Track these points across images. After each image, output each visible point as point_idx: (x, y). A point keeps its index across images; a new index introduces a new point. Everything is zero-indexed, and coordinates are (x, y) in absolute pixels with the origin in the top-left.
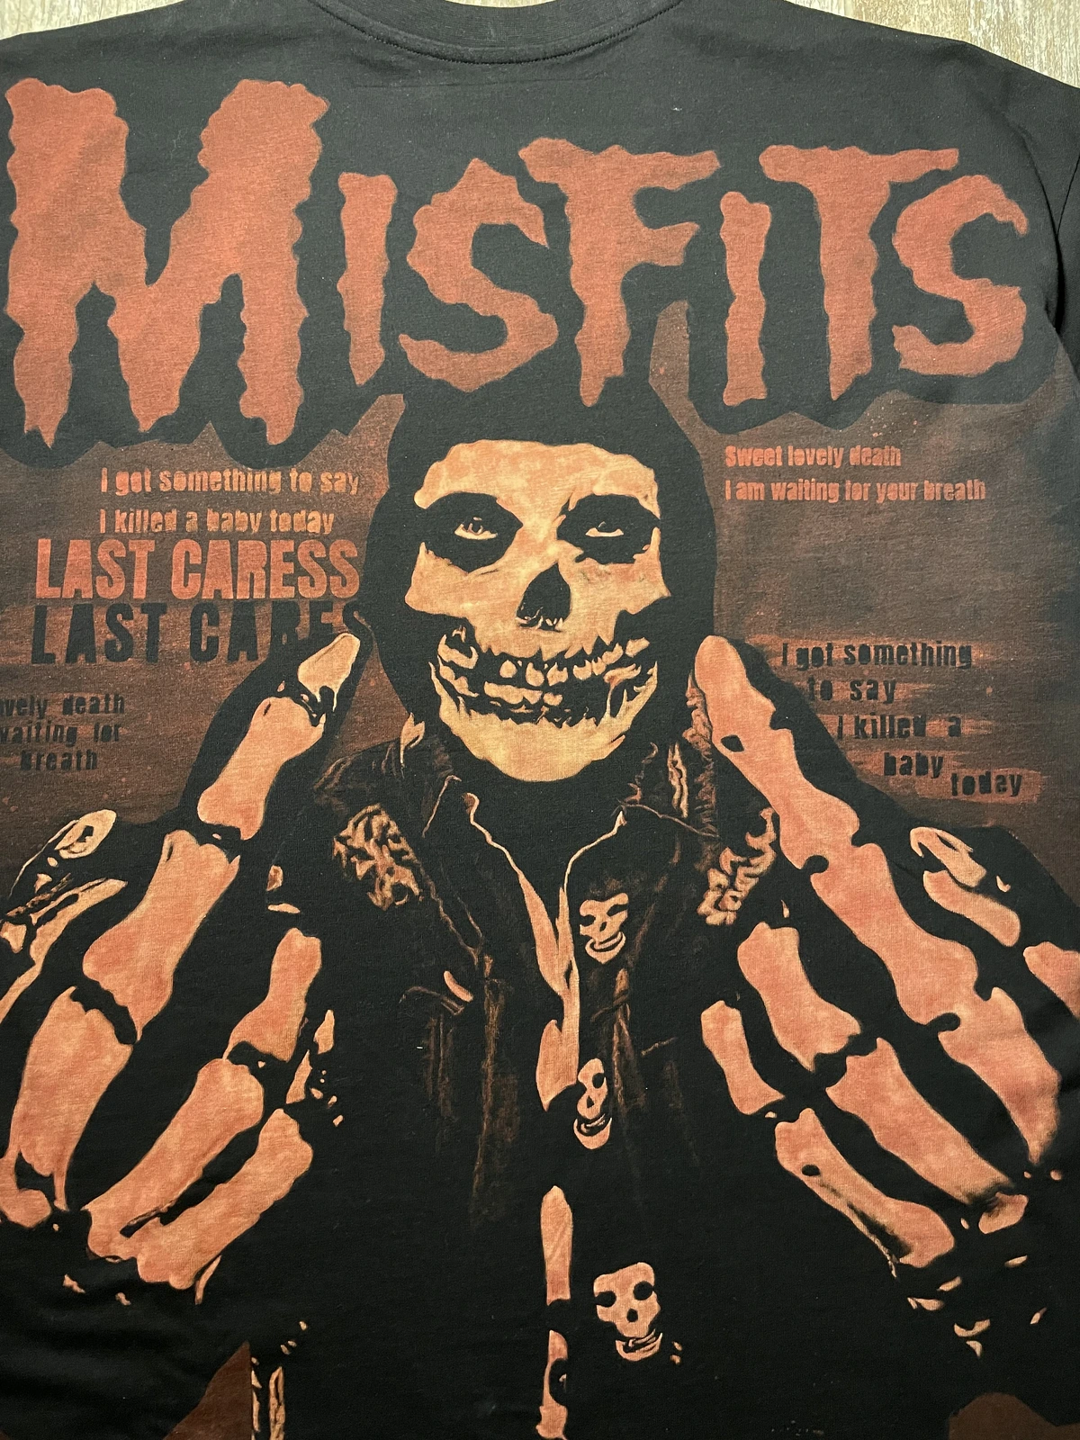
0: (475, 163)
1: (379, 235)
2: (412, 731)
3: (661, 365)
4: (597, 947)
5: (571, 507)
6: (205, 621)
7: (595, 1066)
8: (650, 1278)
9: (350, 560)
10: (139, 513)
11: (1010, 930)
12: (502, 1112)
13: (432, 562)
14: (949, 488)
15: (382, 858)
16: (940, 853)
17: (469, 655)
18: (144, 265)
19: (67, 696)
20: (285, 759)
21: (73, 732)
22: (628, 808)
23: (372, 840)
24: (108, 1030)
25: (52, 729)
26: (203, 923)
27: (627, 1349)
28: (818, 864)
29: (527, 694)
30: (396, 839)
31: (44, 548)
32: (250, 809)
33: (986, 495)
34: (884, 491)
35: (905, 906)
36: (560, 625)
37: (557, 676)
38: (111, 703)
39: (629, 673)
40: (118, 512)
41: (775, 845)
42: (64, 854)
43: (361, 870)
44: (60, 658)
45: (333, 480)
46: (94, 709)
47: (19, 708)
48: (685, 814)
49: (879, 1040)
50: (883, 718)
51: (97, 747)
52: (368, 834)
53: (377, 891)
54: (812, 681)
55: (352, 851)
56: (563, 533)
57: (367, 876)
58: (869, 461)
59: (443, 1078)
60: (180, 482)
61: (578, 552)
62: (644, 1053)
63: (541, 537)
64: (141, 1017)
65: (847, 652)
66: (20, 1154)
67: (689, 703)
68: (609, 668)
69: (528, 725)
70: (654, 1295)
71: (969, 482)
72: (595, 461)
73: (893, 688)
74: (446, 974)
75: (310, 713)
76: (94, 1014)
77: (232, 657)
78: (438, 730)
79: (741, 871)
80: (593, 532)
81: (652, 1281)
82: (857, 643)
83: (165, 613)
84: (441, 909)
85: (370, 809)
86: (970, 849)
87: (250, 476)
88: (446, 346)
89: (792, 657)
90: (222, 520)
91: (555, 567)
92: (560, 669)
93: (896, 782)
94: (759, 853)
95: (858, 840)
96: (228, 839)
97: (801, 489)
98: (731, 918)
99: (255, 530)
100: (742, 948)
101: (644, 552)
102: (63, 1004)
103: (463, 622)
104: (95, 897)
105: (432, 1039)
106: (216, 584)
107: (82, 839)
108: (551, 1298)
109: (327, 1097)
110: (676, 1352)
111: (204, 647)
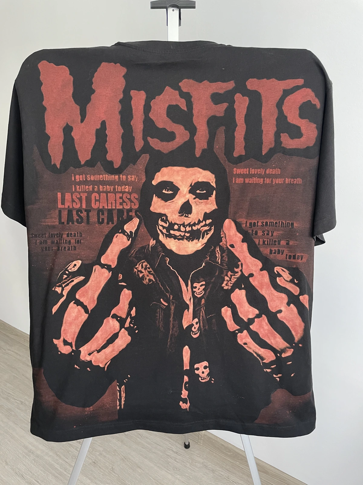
0: (167, 88)
1: (141, 108)
2: (152, 242)
3: (217, 145)
4: (197, 293)
5: (193, 185)
6: (101, 214)
7: (196, 320)
8: (207, 364)
9: (136, 199)
10: (82, 186)
11: (297, 291)
12: (174, 329)
13: (157, 199)
14: (292, 180)
15: (145, 273)
16: (281, 273)
17: (166, 223)
18: (80, 118)
19: (67, 232)
20: (122, 249)
21: (70, 241)
22: (206, 262)
23: (143, 268)
24: (83, 311)
25: (64, 241)
26: (104, 288)
27: (201, 379)
28: (251, 275)
29: (181, 233)
30: (149, 268)
31: (59, 195)
32: (113, 261)
33: (302, 183)
34: (275, 181)
35: (272, 285)
36: (189, 216)
37: (188, 229)
38: (79, 234)
39: (207, 228)
40: (77, 186)
41: (241, 271)
42: (70, 271)
43: (141, 275)
44: (65, 223)
45: (131, 178)
46: (75, 236)
47: (57, 236)
48: (220, 263)
49: (263, 315)
50: (270, 240)
51: (76, 245)
52: (142, 267)
53: (145, 280)
54: (253, 231)
55: (138, 271)
56: (191, 192)
57: (142, 277)
58: (272, 172)
59: (161, 322)
60: (92, 178)
61: (194, 197)
62: (208, 317)
63: (185, 192)
64: (90, 307)
65: (262, 223)
66: (64, 338)
67: (221, 236)
68: (202, 227)
69: (181, 241)
70: (208, 368)
71: (298, 179)
72: (199, 172)
73: (273, 233)
74: (161, 299)
75: (127, 238)
76: (79, 307)
77: (108, 223)
78: (159, 242)
79: (233, 277)
80: (198, 191)
81: (208, 365)
82: (265, 221)
83: (91, 212)
84: (160, 285)
85: (143, 261)
86: (289, 272)
87: (110, 176)
88: (160, 140)
89: (248, 225)
90: (103, 188)
91: (188, 201)
92: (189, 227)
93: (272, 256)
94: (237, 272)
95: (261, 270)
96: (109, 268)
97: (253, 180)
98: (230, 288)
99: (112, 190)
100: (232, 295)
101: (211, 197)
102: (72, 304)
103: (165, 215)
104: (78, 280)
105: (158, 314)
106: (103, 205)
107: (74, 267)
108: (185, 369)
109: (134, 326)
110: (213, 381)
111: (101, 221)
